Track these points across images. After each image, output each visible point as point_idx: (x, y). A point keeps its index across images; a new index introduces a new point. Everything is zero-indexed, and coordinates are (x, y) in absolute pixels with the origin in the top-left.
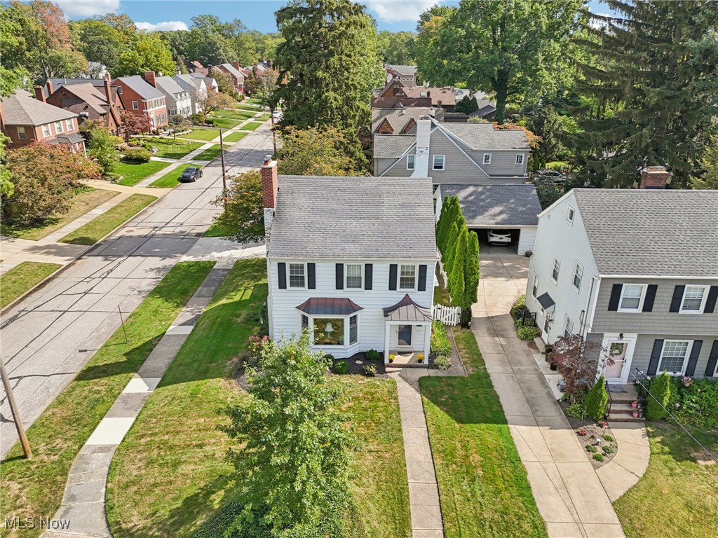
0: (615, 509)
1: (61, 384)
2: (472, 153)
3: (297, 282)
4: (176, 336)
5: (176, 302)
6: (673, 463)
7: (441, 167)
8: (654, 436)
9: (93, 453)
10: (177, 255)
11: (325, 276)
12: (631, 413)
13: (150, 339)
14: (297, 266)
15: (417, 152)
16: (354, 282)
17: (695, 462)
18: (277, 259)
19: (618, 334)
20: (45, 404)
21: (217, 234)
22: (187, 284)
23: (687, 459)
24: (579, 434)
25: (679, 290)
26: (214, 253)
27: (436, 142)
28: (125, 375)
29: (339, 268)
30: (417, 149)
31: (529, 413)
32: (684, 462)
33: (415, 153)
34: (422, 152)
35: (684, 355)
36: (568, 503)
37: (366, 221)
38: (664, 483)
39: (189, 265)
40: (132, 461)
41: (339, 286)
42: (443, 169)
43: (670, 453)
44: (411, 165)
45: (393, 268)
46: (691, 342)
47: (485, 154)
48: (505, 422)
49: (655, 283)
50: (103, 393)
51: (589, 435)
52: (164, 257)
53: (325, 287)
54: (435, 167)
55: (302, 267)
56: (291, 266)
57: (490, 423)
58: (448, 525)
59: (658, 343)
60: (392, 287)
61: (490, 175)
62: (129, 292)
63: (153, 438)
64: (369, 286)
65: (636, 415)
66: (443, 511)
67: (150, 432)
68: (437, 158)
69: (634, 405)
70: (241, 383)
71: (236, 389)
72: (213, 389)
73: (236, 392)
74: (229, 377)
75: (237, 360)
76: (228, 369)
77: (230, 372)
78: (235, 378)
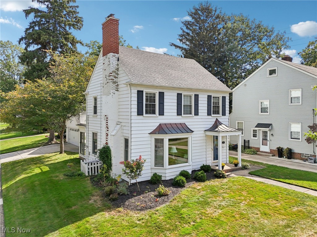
3: (151, 110)
16: (188, 111)
41: (179, 113)
45: (209, 98)
60: (209, 113)
64: (197, 113)
70: (132, 207)
71: (131, 213)
72: (104, 222)
73: (135, 216)
74: (109, 209)
75: (98, 197)
76: (99, 204)
77: (104, 205)
78: (120, 207)
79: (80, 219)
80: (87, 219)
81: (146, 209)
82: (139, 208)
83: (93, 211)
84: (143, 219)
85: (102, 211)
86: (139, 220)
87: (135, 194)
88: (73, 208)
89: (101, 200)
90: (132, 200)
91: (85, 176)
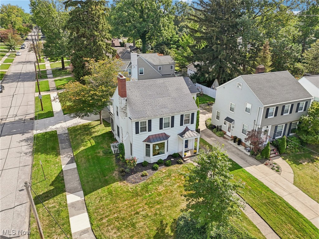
0: (296, 186)
1: (25, 209)
2: (154, 66)
3: (144, 130)
4: (70, 170)
5: (54, 154)
6: (297, 166)
7: (143, 73)
8: (286, 159)
9: (80, 235)
10: (29, 131)
11: (155, 124)
12: (275, 153)
13: (57, 174)
14: (143, 122)
15: (132, 67)
16: (167, 125)
17: (302, 164)
18: (135, 121)
19: (266, 127)
20: (25, 222)
21: (43, 117)
22: (51, 144)
23: (300, 164)
24: (266, 165)
25: (284, 107)
26: (50, 127)
27: (140, 62)
28: (61, 195)
29: (161, 120)
30: (132, 66)
31: (245, 162)
32: (300, 165)
33: (131, 68)
34: (134, 67)
35: (282, 130)
36: (282, 188)
37: (166, 98)
38: (300, 173)
39: (42, 135)
40: (108, 231)
41: (161, 128)
42: (144, 74)
43: (294, 163)
44: (130, 73)
45: (182, 116)
46: (284, 125)
47: (159, 66)
48: (242, 168)
49: (277, 106)
50: (57, 207)
51: (269, 164)
52: (23, 133)
53: (156, 130)
54: (140, 73)
55: (146, 122)
56: (141, 123)
57: (238, 169)
58: (256, 209)
59: (276, 127)
60: (181, 124)
61: (162, 75)
62: (19, 155)
63: (109, 218)
64: (172, 126)
65: (277, 154)
66: (250, 205)
67: (104, 216)
68: (141, 69)
69: (275, 150)
70: (130, 181)
71: (129, 184)
72: (118, 188)
73: (130, 186)
74: (121, 180)
75: (117, 172)
76: (117, 177)
77: (119, 178)
78: (125, 180)
79: (109, 184)
80: (111, 185)
81: (135, 183)
82: (132, 182)
83: (114, 181)
84: (132, 189)
85: (117, 181)
86: (131, 189)
87: (133, 174)
88: (107, 177)
89: (118, 174)
90: (130, 177)
91: (113, 154)
